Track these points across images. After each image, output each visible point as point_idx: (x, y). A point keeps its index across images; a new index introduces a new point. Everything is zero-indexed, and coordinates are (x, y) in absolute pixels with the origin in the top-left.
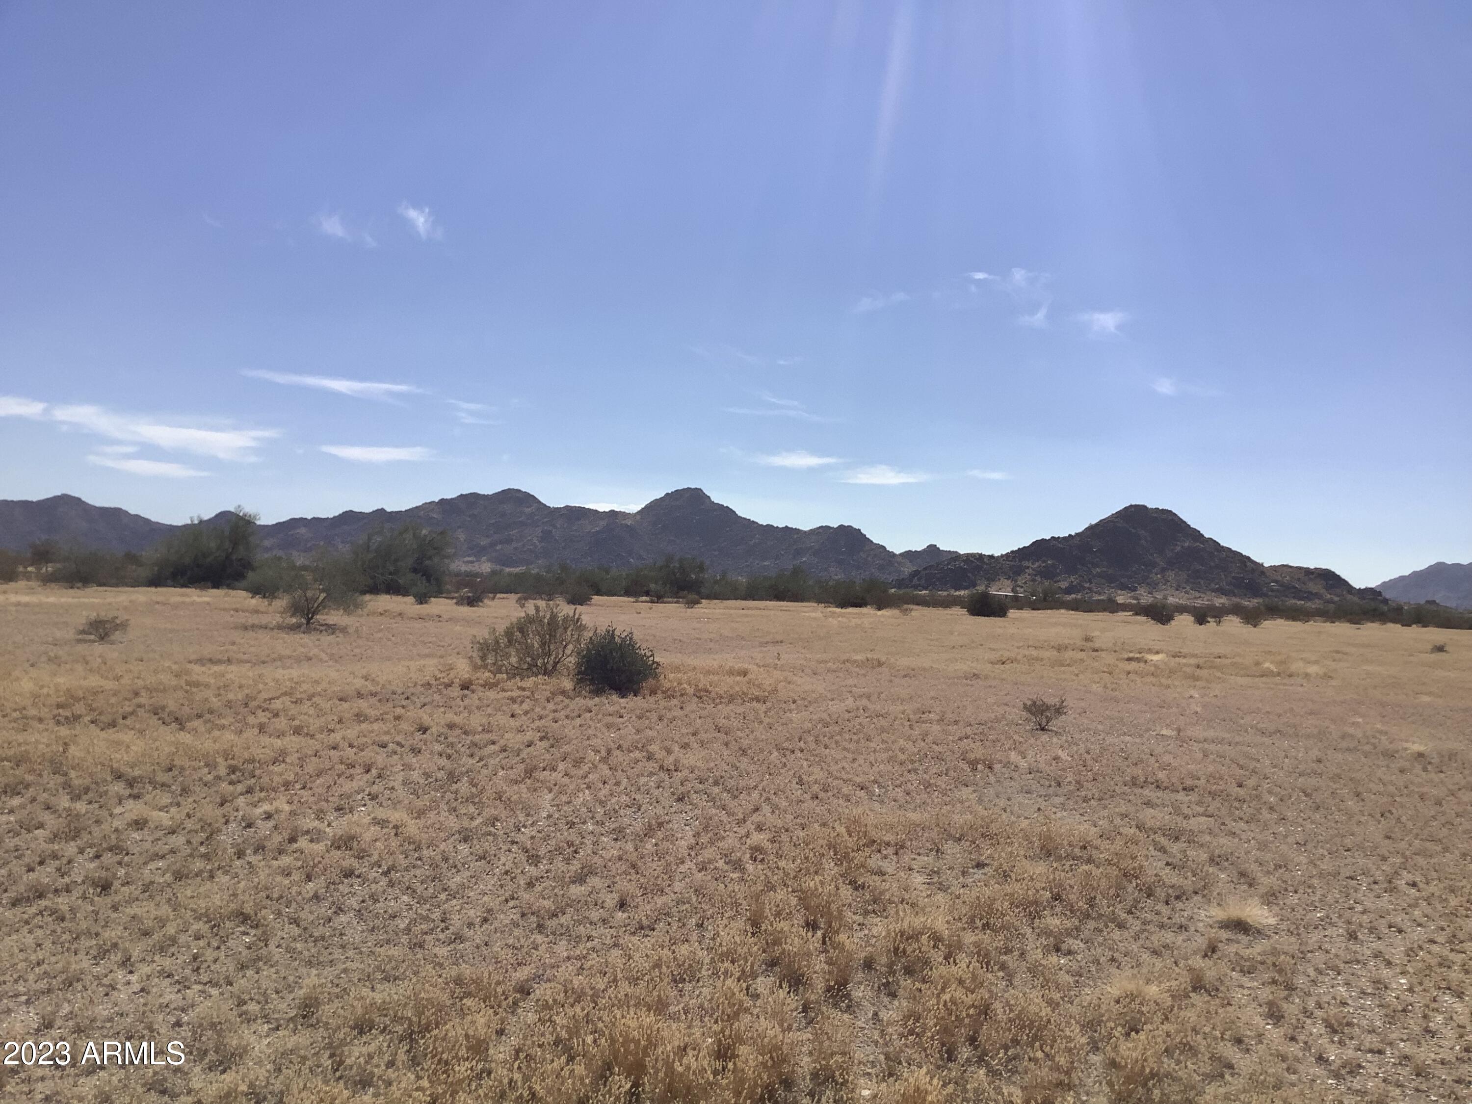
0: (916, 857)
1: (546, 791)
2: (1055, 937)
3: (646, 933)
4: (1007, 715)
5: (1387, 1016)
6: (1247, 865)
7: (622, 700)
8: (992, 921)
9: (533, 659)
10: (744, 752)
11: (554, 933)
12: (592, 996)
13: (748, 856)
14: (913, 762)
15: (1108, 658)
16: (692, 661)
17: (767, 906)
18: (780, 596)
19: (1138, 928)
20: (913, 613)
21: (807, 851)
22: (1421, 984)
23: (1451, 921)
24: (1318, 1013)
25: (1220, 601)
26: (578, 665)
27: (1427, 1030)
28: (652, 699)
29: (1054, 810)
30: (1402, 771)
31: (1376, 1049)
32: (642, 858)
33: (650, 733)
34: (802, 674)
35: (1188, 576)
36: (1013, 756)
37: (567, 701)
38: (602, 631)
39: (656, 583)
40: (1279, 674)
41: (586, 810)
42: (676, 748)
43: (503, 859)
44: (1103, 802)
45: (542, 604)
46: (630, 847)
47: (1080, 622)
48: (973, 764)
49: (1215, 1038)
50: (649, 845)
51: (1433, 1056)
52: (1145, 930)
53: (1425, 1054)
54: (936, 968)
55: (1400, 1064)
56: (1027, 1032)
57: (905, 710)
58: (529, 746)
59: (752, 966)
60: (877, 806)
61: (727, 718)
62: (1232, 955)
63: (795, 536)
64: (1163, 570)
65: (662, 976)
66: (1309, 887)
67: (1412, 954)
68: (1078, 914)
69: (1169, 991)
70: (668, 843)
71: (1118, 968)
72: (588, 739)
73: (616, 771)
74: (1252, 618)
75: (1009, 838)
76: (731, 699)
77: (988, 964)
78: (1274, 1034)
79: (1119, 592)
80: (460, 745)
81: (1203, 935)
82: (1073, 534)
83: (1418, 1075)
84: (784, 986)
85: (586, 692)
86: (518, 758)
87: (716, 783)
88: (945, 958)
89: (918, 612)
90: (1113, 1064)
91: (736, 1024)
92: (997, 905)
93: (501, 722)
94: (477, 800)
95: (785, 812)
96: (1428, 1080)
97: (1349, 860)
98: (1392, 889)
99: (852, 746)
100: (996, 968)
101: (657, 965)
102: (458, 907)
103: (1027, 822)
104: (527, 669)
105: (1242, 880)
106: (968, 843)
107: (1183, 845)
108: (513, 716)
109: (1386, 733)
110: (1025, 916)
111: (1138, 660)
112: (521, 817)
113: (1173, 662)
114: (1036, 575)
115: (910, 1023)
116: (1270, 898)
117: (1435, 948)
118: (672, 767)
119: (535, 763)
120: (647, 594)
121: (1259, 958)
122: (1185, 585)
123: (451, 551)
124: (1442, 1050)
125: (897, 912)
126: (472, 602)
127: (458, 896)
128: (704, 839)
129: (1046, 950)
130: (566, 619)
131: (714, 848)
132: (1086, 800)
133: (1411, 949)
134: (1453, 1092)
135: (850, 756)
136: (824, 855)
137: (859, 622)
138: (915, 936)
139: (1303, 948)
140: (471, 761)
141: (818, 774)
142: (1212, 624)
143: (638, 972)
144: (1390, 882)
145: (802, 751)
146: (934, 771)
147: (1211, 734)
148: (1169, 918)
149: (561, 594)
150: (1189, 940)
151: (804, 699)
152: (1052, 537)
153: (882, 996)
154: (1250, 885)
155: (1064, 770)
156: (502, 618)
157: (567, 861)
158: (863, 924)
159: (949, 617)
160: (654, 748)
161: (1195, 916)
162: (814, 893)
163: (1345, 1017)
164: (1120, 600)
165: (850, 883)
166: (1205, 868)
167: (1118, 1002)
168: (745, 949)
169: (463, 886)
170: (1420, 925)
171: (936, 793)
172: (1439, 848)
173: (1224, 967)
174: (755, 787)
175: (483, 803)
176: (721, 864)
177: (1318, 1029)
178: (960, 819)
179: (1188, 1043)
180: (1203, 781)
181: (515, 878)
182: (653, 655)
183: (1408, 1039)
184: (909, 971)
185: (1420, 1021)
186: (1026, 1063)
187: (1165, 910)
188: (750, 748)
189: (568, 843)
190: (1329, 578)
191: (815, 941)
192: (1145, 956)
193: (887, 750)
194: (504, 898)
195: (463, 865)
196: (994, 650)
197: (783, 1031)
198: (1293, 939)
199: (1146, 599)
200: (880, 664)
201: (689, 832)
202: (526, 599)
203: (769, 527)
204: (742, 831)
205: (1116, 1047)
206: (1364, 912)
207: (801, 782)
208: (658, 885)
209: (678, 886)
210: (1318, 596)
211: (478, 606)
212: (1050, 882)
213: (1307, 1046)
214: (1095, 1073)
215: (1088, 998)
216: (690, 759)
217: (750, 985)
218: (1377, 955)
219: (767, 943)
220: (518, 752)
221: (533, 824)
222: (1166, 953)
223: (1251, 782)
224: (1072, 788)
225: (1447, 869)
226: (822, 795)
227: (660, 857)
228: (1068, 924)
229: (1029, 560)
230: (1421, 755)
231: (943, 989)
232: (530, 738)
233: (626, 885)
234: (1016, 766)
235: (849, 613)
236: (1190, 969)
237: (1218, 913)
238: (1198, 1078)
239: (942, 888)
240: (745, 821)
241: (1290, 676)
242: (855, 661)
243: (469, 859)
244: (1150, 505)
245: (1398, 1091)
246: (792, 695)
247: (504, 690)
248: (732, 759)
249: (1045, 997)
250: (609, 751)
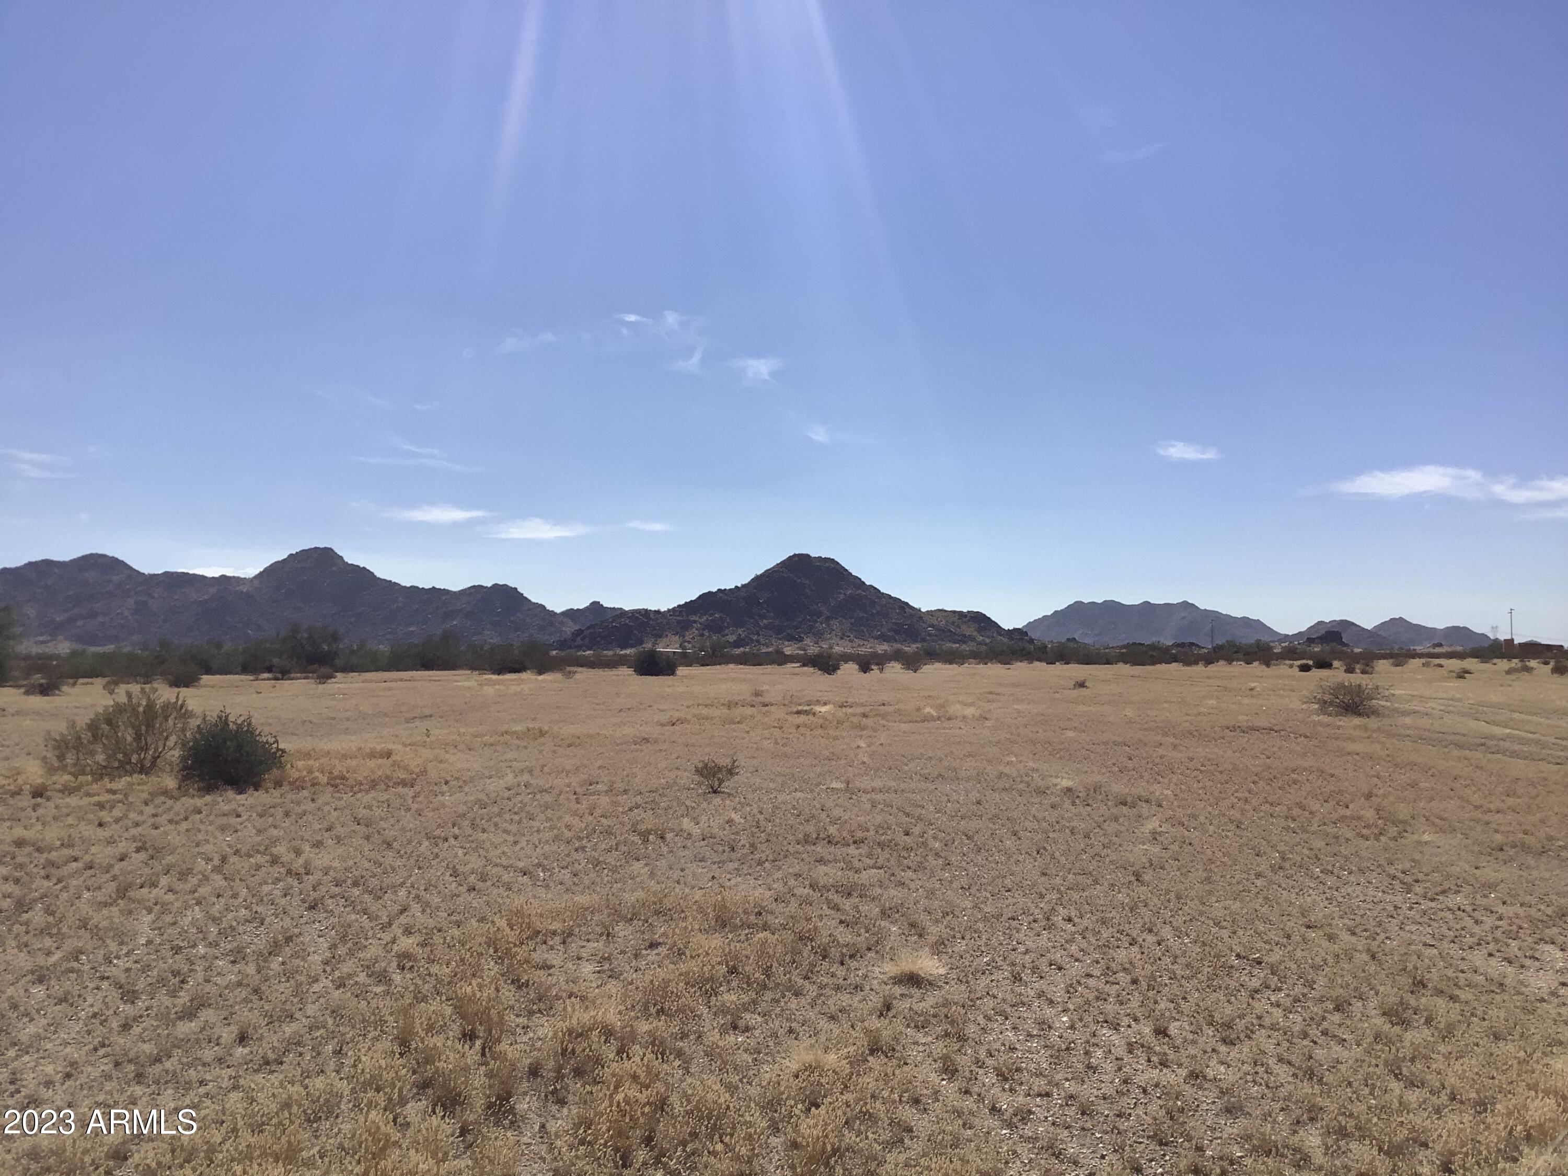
0: (585, 944)
1: (144, 912)
2: (732, 1015)
3: (273, 1069)
4: (678, 781)
5: (1052, 1056)
6: (917, 916)
7: (239, 797)
8: (667, 1004)
9: (125, 754)
10: (389, 845)
11: (157, 1082)
12: (206, 1152)
13: (394, 964)
14: (580, 839)
15: (778, 713)
16: (324, 745)
17: (418, 1021)
18: (427, 665)
19: (815, 994)
20: (577, 676)
21: (463, 951)
22: (1081, 1020)
23: (1104, 953)
24: (990, 1062)
25: (882, 648)
26: (183, 759)
27: (1089, 1067)
28: (276, 793)
29: (728, 876)
30: (1053, 807)
31: (1043, 1093)
32: (266, 981)
33: (275, 832)
34: (455, 751)
35: (852, 624)
36: (686, 823)
37: (170, 802)
38: (212, 716)
39: (280, 657)
40: (939, 718)
41: (195, 931)
42: (307, 848)
43: (90, 1000)
44: (777, 863)
45: (135, 688)
46: (251, 969)
47: (750, 676)
48: (645, 836)
49: (894, 1102)
50: (275, 964)
51: (1095, 1092)
52: (821, 995)
53: (1088, 1091)
54: (608, 1067)
55: (1067, 1105)
56: (706, 1123)
57: (570, 783)
58: (122, 860)
59: (401, 1090)
60: (542, 892)
61: (369, 807)
62: (906, 1011)
63: (444, 598)
64: (828, 619)
65: (293, 1118)
66: (975, 932)
67: (1072, 990)
68: (755, 985)
69: (847, 1058)
70: (298, 961)
71: (796, 1039)
72: (198, 845)
73: (233, 880)
74: (912, 663)
75: (683, 911)
76: (373, 785)
77: (663, 1054)
78: (949, 1089)
79: (786, 643)
80: (32, 866)
81: (877, 993)
82: (739, 585)
83: (1083, 1113)
84: (437, 1111)
85: (194, 789)
86: (108, 875)
87: (356, 884)
88: (618, 1053)
89: (583, 675)
90: (795, 1145)
91: (382, 1163)
92: (672, 987)
93: (86, 834)
94: (55, 931)
95: (438, 908)
96: (1092, 1117)
97: (1011, 901)
98: (1050, 927)
99: (513, 828)
100: (672, 1057)
101: (287, 1105)
102: (33, 1064)
103: (701, 892)
104: (118, 768)
105: (913, 931)
106: (640, 923)
107: (855, 900)
108: (100, 825)
109: (1037, 770)
110: (701, 995)
111: (806, 713)
112: (113, 946)
113: (841, 713)
114: (704, 629)
115: (581, 1131)
116: (939, 948)
117: (1091, 982)
118: (302, 871)
119: (130, 878)
120: (269, 670)
121: (932, 1011)
122: (848, 634)
123: (18, 630)
124: (1103, 1085)
125: (565, 1009)
126: (45, 690)
127: (31, 1050)
128: (342, 950)
129: (723, 1031)
130: (167, 706)
131: (353, 960)
132: (760, 863)
133: (1071, 985)
134: (1114, 1127)
135: (511, 838)
136: (482, 954)
137: (518, 689)
138: (581, 1034)
139: (972, 996)
140: (46, 883)
141: (475, 862)
142: (875, 672)
143: (262, 1116)
144: (1048, 919)
145: (456, 838)
146: (604, 846)
147: (878, 783)
148: (845, 979)
149: (161, 674)
150: (865, 1000)
151: (457, 779)
152: (719, 590)
153: (549, 1105)
154: (921, 936)
155: (737, 833)
156: (85, 708)
157: (173, 994)
158: (528, 1027)
159: (613, 678)
160: (280, 850)
161: (869, 974)
162: (471, 999)
163: (1014, 1063)
164: (788, 651)
165: (513, 982)
166: (878, 923)
167: (797, 1077)
168: (392, 1074)
169: (38, 1037)
170: (1077, 960)
171: (606, 871)
172: (1089, 882)
173: (899, 1025)
174: (404, 883)
175: (64, 934)
176: (362, 978)
177: (990, 1079)
178: (631, 897)
179: (867, 1111)
180: (872, 833)
181: (106, 1021)
182: (277, 742)
183: (1072, 1078)
184: (578, 1072)
185: (1082, 1058)
186: (705, 1159)
187: (841, 972)
188: (395, 840)
189: (173, 972)
190: (980, 621)
191: (472, 1054)
192: (823, 1024)
193: (552, 828)
194: (92, 1046)
195: (38, 1011)
196: (662, 711)
197: (437, 1163)
198: (963, 987)
199: (813, 650)
200: (542, 734)
201: (324, 944)
202: (116, 683)
203: (414, 588)
204: (387, 937)
205: (797, 1126)
206: (1027, 952)
207: (455, 874)
208: (286, 1010)
209: (311, 1009)
210: (971, 638)
211: (54, 695)
212: (726, 955)
213: (981, 1098)
214: (777, 1157)
215: (767, 1076)
216: (322, 859)
217: (398, 1114)
218: (1041, 995)
219: (418, 1063)
220: (108, 869)
221: (128, 954)
222: (842, 1017)
223: (916, 830)
224: (745, 851)
225: (1098, 901)
226: (480, 885)
227: (289, 977)
228: (745, 998)
229: (695, 614)
230: (1069, 790)
231: (616, 1088)
232: (124, 850)
233: (248, 1015)
234: (689, 834)
235: (508, 680)
236: (867, 1032)
237: (890, 969)
238: (878, 1148)
239: (614, 975)
240: (390, 925)
241: (949, 719)
242: (515, 732)
243: (46, 1003)
244: (814, 554)
245: (1066, 1133)
246: (443, 775)
247: (88, 795)
248: (374, 855)
249: (724, 1081)
250: (224, 859)
